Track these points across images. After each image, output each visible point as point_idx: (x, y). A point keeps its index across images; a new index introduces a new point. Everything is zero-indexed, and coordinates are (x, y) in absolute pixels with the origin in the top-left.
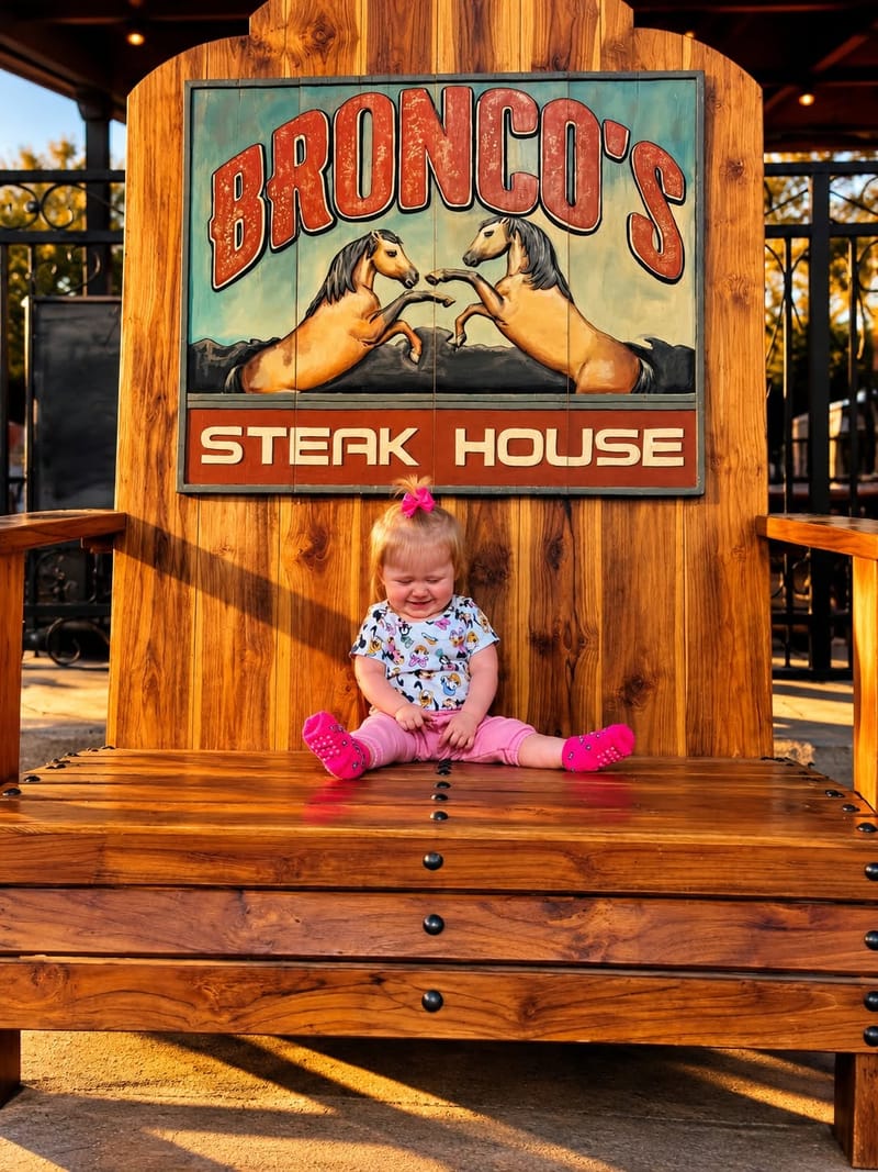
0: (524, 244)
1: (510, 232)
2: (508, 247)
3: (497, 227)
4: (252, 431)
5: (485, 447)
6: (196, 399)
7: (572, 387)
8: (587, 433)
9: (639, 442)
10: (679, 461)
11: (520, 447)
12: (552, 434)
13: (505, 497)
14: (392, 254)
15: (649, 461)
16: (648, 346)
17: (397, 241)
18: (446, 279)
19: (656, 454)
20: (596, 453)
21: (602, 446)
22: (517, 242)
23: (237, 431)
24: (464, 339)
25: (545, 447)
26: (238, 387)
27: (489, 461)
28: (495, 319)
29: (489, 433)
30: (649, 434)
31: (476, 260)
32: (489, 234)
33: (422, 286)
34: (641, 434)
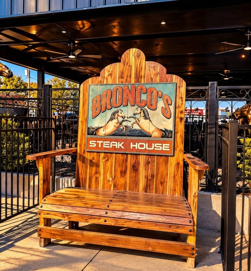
0: (143, 112)
1: (141, 110)
2: (141, 113)
3: (139, 109)
4: (98, 142)
5: (136, 146)
6: (89, 136)
7: (151, 136)
8: (153, 144)
9: (162, 146)
10: (169, 150)
11: (142, 146)
12: (147, 144)
13: (139, 154)
14: (121, 113)
15: (164, 149)
16: (164, 130)
17: (122, 111)
18: (130, 117)
19: (165, 148)
20: (155, 147)
21: (156, 146)
22: (142, 111)
23: (95, 142)
24: (133, 127)
25: (146, 146)
26: (95, 134)
27: (136, 148)
28: (138, 124)
29: (137, 144)
30: (164, 145)
31: (135, 114)
32: (138, 110)
33: (126, 119)
34: (162, 145)
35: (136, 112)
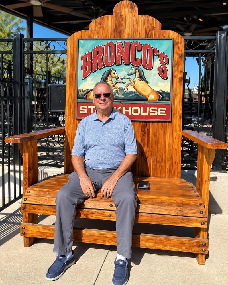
0: (139, 71)
1: (136, 69)
3: (133, 69)
4: (89, 107)
5: (129, 111)
6: (79, 101)
8: (148, 108)
10: (165, 115)
11: (136, 111)
12: (142, 108)
14: (114, 73)
15: (160, 114)
16: (161, 92)
18: (124, 78)
20: (150, 112)
22: (137, 71)
23: (86, 107)
24: (127, 90)
25: (140, 111)
26: (86, 99)
27: (130, 114)
28: (133, 86)
29: (130, 108)
30: (160, 109)
31: (129, 75)
32: (132, 70)
34: (158, 109)
35: (130, 72)
